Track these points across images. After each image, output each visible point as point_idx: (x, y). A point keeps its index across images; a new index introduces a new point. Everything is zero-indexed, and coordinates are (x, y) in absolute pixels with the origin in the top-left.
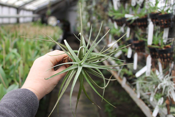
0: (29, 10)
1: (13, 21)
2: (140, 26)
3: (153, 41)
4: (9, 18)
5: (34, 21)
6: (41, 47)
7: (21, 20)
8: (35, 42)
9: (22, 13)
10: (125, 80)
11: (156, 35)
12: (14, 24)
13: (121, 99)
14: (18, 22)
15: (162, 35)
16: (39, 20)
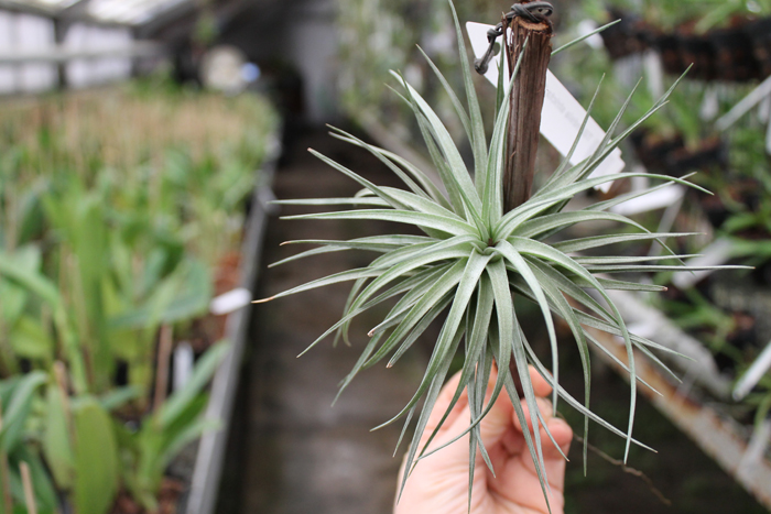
0: (111, 26)
1: (37, 78)
4: (16, 63)
5: (138, 73)
6: (184, 216)
7: (78, 73)
8: (145, 183)
9: (78, 40)
12: (42, 96)
14: (62, 82)
16: (163, 68)
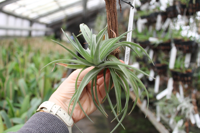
0: (42, 24)
1: (25, 33)
2: (164, 50)
3: (175, 64)
4: (21, 30)
5: (46, 35)
7: (34, 33)
9: (35, 26)
10: (145, 102)
11: (179, 59)
12: (26, 37)
13: (138, 126)
14: (30, 35)
15: (184, 60)
16: (53, 35)
